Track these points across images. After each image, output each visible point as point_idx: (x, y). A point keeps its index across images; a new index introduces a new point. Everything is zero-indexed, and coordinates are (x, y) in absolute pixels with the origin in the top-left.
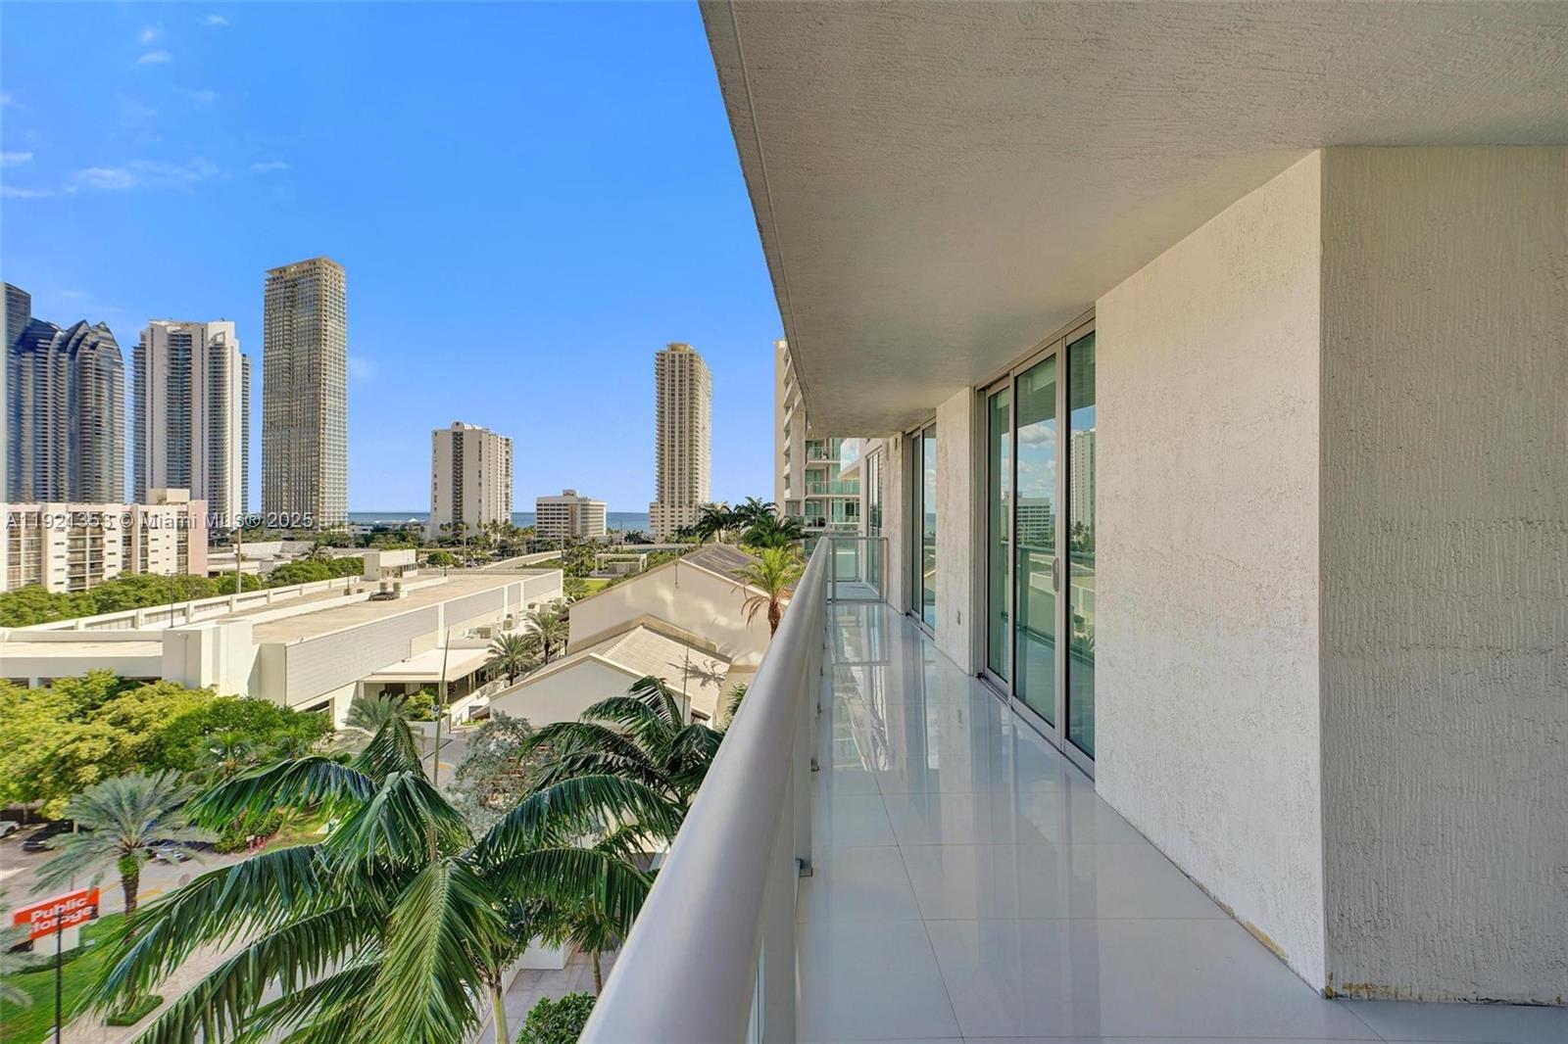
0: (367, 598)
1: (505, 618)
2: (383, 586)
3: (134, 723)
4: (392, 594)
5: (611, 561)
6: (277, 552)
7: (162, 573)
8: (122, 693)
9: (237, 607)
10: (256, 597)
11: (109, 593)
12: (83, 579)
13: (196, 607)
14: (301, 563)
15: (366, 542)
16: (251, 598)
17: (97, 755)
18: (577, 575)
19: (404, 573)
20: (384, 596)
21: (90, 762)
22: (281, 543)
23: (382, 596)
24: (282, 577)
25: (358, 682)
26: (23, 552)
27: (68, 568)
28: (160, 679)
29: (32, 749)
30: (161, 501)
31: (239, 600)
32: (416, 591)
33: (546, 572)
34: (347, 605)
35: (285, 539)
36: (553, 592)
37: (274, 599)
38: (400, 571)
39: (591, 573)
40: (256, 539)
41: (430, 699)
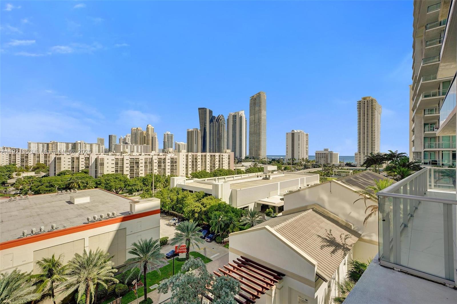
0: (262, 179)
1: (299, 188)
2: (266, 176)
3: (205, 205)
4: (268, 178)
5: (339, 172)
6: (250, 165)
7: (225, 169)
8: (204, 197)
9: (235, 178)
10: (239, 176)
11: (215, 173)
12: (212, 169)
13: (227, 178)
14: (252, 168)
15: (270, 163)
16: (238, 176)
17: (198, 211)
18: (327, 176)
19: (274, 172)
20: (266, 178)
21: (197, 213)
22: (251, 163)
23: (266, 179)
24: (248, 171)
25: (255, 202)
26: (203, 163)
27: (210, 167)
28: (212, 195)
29: (190, 207)
30: (226, 152)
31: (235, 177)
32: (275, 178)
33: (314, 175)
34: (257, 180)
35: (253, 162)
36: (316, 181)
37: (243, 177)
38: (273, 171)
39: (332, 175)
40: (247, 162)
41: (272, 211)
